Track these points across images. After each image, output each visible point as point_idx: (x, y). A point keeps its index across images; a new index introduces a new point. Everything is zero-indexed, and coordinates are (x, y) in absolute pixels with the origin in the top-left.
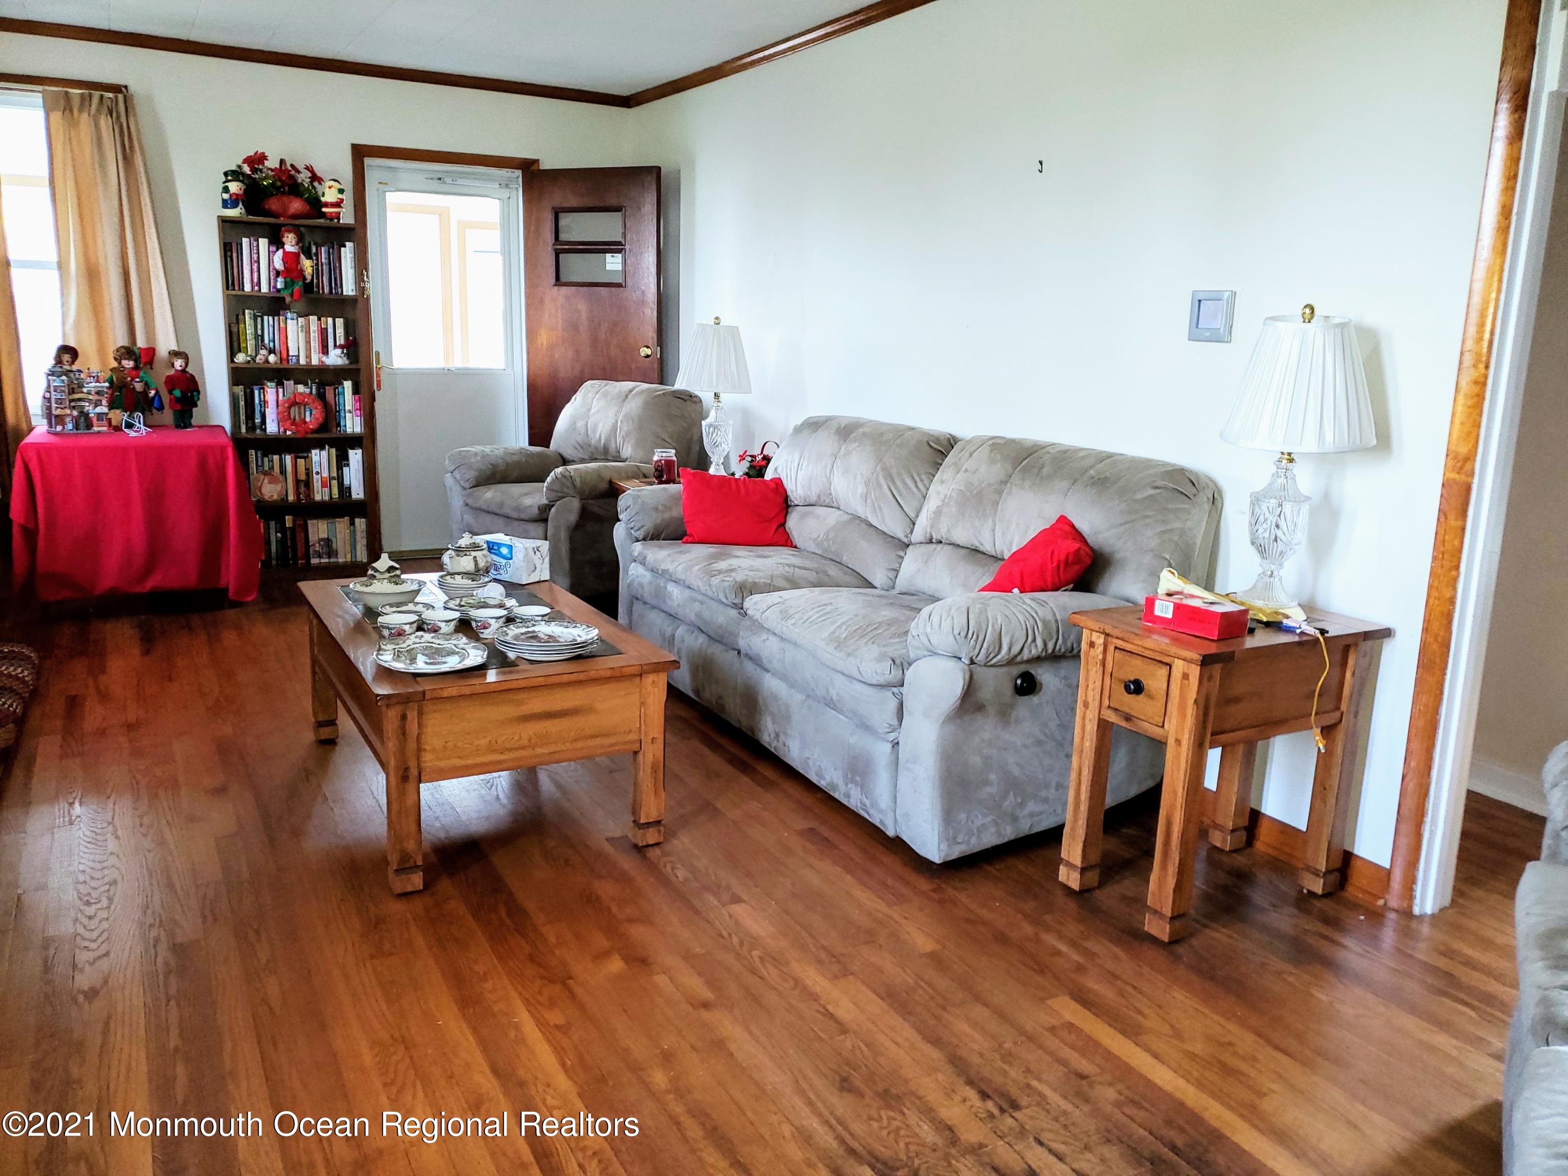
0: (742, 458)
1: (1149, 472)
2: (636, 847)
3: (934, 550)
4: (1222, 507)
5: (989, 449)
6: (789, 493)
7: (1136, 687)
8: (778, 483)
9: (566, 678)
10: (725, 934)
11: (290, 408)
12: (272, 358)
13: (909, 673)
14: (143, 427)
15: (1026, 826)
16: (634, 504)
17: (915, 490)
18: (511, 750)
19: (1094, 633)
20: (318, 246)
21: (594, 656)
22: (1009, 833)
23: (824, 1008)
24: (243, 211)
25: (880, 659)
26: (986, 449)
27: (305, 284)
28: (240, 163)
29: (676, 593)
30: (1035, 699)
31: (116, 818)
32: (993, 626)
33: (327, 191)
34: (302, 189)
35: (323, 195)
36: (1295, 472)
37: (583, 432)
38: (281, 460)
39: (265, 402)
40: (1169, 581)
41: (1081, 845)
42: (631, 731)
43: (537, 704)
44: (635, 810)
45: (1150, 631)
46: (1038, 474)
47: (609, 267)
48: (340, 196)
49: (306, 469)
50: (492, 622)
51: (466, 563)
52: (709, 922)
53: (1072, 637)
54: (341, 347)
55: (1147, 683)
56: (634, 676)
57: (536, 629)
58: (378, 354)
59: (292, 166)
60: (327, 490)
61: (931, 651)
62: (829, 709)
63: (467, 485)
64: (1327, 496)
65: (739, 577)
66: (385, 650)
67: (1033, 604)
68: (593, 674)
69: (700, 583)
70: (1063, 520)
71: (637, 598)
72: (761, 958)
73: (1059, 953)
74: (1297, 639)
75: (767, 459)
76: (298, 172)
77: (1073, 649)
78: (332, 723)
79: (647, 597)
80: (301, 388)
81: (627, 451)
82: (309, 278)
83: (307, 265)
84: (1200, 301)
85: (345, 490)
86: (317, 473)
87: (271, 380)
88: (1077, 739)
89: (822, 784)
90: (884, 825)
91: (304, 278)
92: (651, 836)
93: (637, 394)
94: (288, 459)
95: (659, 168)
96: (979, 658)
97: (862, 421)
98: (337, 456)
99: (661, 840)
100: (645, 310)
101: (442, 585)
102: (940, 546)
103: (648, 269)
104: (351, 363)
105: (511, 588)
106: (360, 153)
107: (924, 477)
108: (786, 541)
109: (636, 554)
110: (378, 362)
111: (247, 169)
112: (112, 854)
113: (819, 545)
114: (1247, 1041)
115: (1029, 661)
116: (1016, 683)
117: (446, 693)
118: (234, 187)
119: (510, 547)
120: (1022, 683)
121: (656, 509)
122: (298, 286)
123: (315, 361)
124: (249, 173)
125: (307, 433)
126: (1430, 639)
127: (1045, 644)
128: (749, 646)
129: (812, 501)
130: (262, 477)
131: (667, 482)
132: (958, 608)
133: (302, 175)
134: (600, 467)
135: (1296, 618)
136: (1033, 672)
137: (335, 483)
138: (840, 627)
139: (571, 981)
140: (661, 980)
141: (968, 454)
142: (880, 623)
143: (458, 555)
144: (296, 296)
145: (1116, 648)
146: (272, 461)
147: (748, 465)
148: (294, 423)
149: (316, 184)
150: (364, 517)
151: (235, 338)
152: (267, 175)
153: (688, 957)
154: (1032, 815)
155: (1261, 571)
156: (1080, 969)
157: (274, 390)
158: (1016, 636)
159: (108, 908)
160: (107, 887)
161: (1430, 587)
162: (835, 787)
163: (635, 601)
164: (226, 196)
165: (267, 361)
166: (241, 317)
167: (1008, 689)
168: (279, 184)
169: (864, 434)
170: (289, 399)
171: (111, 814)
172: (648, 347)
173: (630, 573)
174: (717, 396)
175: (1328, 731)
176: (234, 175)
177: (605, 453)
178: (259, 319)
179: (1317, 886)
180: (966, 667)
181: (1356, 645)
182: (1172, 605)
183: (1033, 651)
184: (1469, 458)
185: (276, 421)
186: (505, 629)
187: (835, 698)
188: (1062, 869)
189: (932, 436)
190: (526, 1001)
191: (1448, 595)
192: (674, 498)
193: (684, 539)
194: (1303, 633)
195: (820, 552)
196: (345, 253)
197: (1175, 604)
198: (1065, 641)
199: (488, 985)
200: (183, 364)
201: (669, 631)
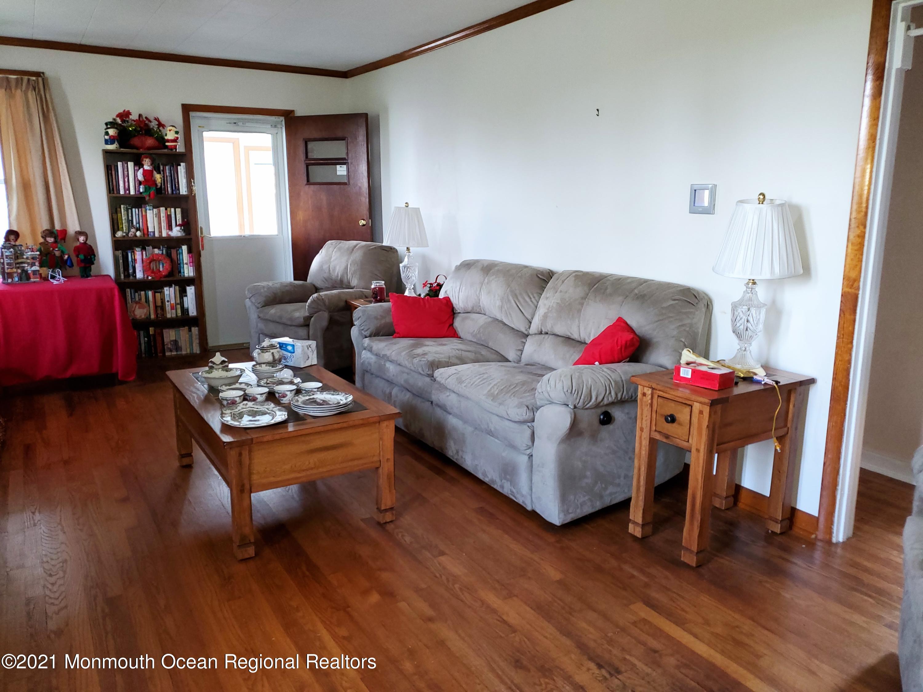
0: (425, 285)
1: (670, 291)
2: (379, 523)
3: (544, 338)
4: (712, 309)
5: (574, 279)
6: (454, 306)
7: (672, 419)
8: (447, 300)
9: (336, 426)
10: (438, 575)
11: (150, 263)
12: (138, 234)
13: (538, 415)
14: (62, 278)
15: (608, 501)
16: (363, 315)
17: (530, 303)
18: (304, 470)
19: (645, 388)
20: (164, 165)
21: (351, 412)
22: (598, 506)
23: (501, 617)
24: (118, 146)
25: (520, 406)
26: (572, 278)
27: (157, 189)
28: (115, 117)
29: (391, 368)
30: (611, 427)
31: (63, 520)
32: (586, 385)
33: (168, 132)
34: (153, 131)
35: (166, 135)
36: (756, 289)
37: (327, 271)
38: (146, 294)
39: (135, 260)
40: (687, 355)
41: (641, 511)
42: (374, 455)
43: (319, 442)
44: (378, 502)
45: (677, 385)
46: (604, 293)
47: (339, 173)
48: (176, 136)
49: (161, 299)
50: (288, 393)
51: (268, 357)
52: (427, 568)
53: (632, 390)
54: (180, 225)
55: (678, 416)
56: (375, 423)
57: (315, 396)
58: (201, 229)
59: (146, 118)
60: (174, 311)
61: (550, 401)
62: (489, 436)
63: (259, 306)
64: (774, 302)
65: (430, 358)
66: (225, 414)
67: (609, 372)
68: (351, 423)
69: (406, 362)
70: (620, 320)
71: (367, 372)
72: (461, 589)
73: (633, 576)
74: (762, 387)
75: (440, 286)
76: (150, 121)
77: (632, 396)
78: (190, 455)
79: (374, 370)
80: (156, 251)
81: (354, 282)
82: (159, 185)
83: (158, 177)
84: (695, 190)
85: (185, 311)
86: (168, 301)
87: (138, 247)
88: (637, 450)
89: (486, 480)
90: (525, 504)
91: (156, 185)
92: (388, 517)
93: (359, 248)
94: (150, 293)
95: (366, 115)
96: (579, 405)
97: (496, 263)
98: (179, 291)
99: (394, 519)
100: (362, 198)
101: (254, 371)
102: (547, 336)
103: (363, 173)
104: (186, 235)
105: (296, 371)
106: (187, 109)
107: (535, 295)
108: (454, 334)
109: (366, 345)
110: (202, 233)
111: (119, 121)
112: (62, 543)
113: (474, 336)
114: (747, 625)
115: (608, 405)
116: (600, 418)
117: (265, 439)
118: (112, 132)
119: (293, 346)
120: (604, 418)
121: (376, 318)
122: (153, 190)
123: (164, 235)
124: (120, 122)
125: (161, 278)
126: (837, 384)
127: (616, 395)
128: (438, 399)
129: (469, 310)
130: (135, 305)
131: (380, 301)
132: (565, 376)
133: (153, 124)
134: (339, 293)
135: (760, 374)
136: (610, 411)
137: (179, 306)
138: (493, 387)
139: (349, 609)
140: (402, 605)
141: (561, 281)
142: (517, 384)
143: (263, 352)
144: (152, 196)
145: (658, 396)
146: (140, 295)
147: (428, 289)
148: (153, 272)
149: (161, 128)
150: (197, 326)
151: (115, 222)
152: (131, 124)
153: (418, 590)
154: (611, 494)
155: (739, 347)
156: (647, 585)
157: (140, 253)
158: (600, 391)
159: (64, 577)
160: (61, 564)
161: (836, 354)
162: (494, 481)
163: (366, 373)
164: (107, 137)
165: (135, 236)
166: (119, 209)
167: (596, 422)
168: (139, 129)
169: (498, 270)
170: (149, 258)
171: (59, 518)
172: (364, 220)
173: (362, 357)
174: (408, 249)
175: (780, 439)
176: (111, 124)
177: (341, 284)
178: (130, 211)
179: (777, 529)
180: (572, 411)
181: (795, 389)
182: (690, 370)
183: (610, 399)
184: (857, 280)
185: (142, 271)
186: (297, 397)
187: (492, 429)
188: (631, 526)
189: (539, 271)
190: (323, 622)
191: (847, 358)
192: (387, 311)
193: (394, 336)
194: (766, 384)
195: (475, 340)
196: (181, 169)
197: (692, 370)
198: (627, 392)
199: (300, 614)
200: (85, 239)
201: (388, 391)
